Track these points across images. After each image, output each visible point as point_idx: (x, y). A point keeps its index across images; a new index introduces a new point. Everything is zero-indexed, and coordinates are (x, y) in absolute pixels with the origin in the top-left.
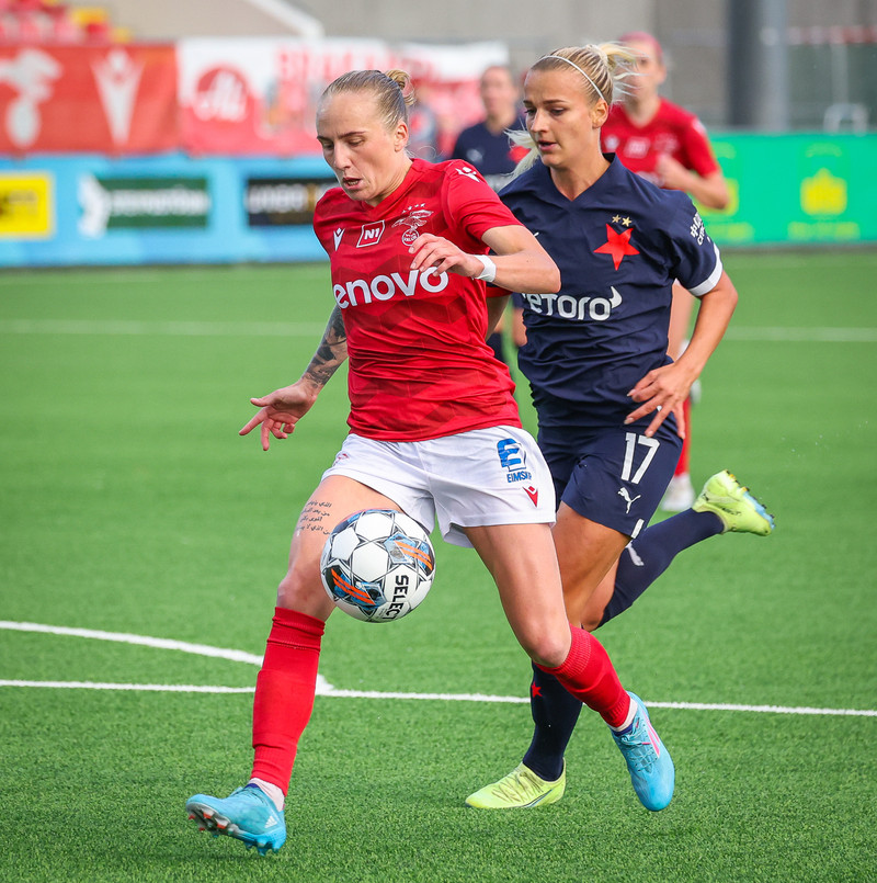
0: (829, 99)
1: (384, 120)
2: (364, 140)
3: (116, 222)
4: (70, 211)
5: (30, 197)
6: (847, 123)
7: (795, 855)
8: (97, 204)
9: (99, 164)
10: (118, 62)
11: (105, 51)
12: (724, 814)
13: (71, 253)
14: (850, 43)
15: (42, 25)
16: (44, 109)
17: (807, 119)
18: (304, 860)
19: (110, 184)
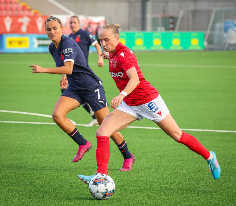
0: (158, 26)
1: (114, 35)
2: (109, 40)
3: (40, 45)
4: (32, 44)
5: (25, 41)
6: (161, 30)
7: (153, 152)
8: (36, 43)
9: (36, 36)
10: (40, 19)
11: (38, 17)
12: (141, 145)
13: (32, 50)
14: (162, 17)
15: (27, 13)
16: (28, 27)
17: (154, 29)
18: (71, 153)
19: (39, 39)
